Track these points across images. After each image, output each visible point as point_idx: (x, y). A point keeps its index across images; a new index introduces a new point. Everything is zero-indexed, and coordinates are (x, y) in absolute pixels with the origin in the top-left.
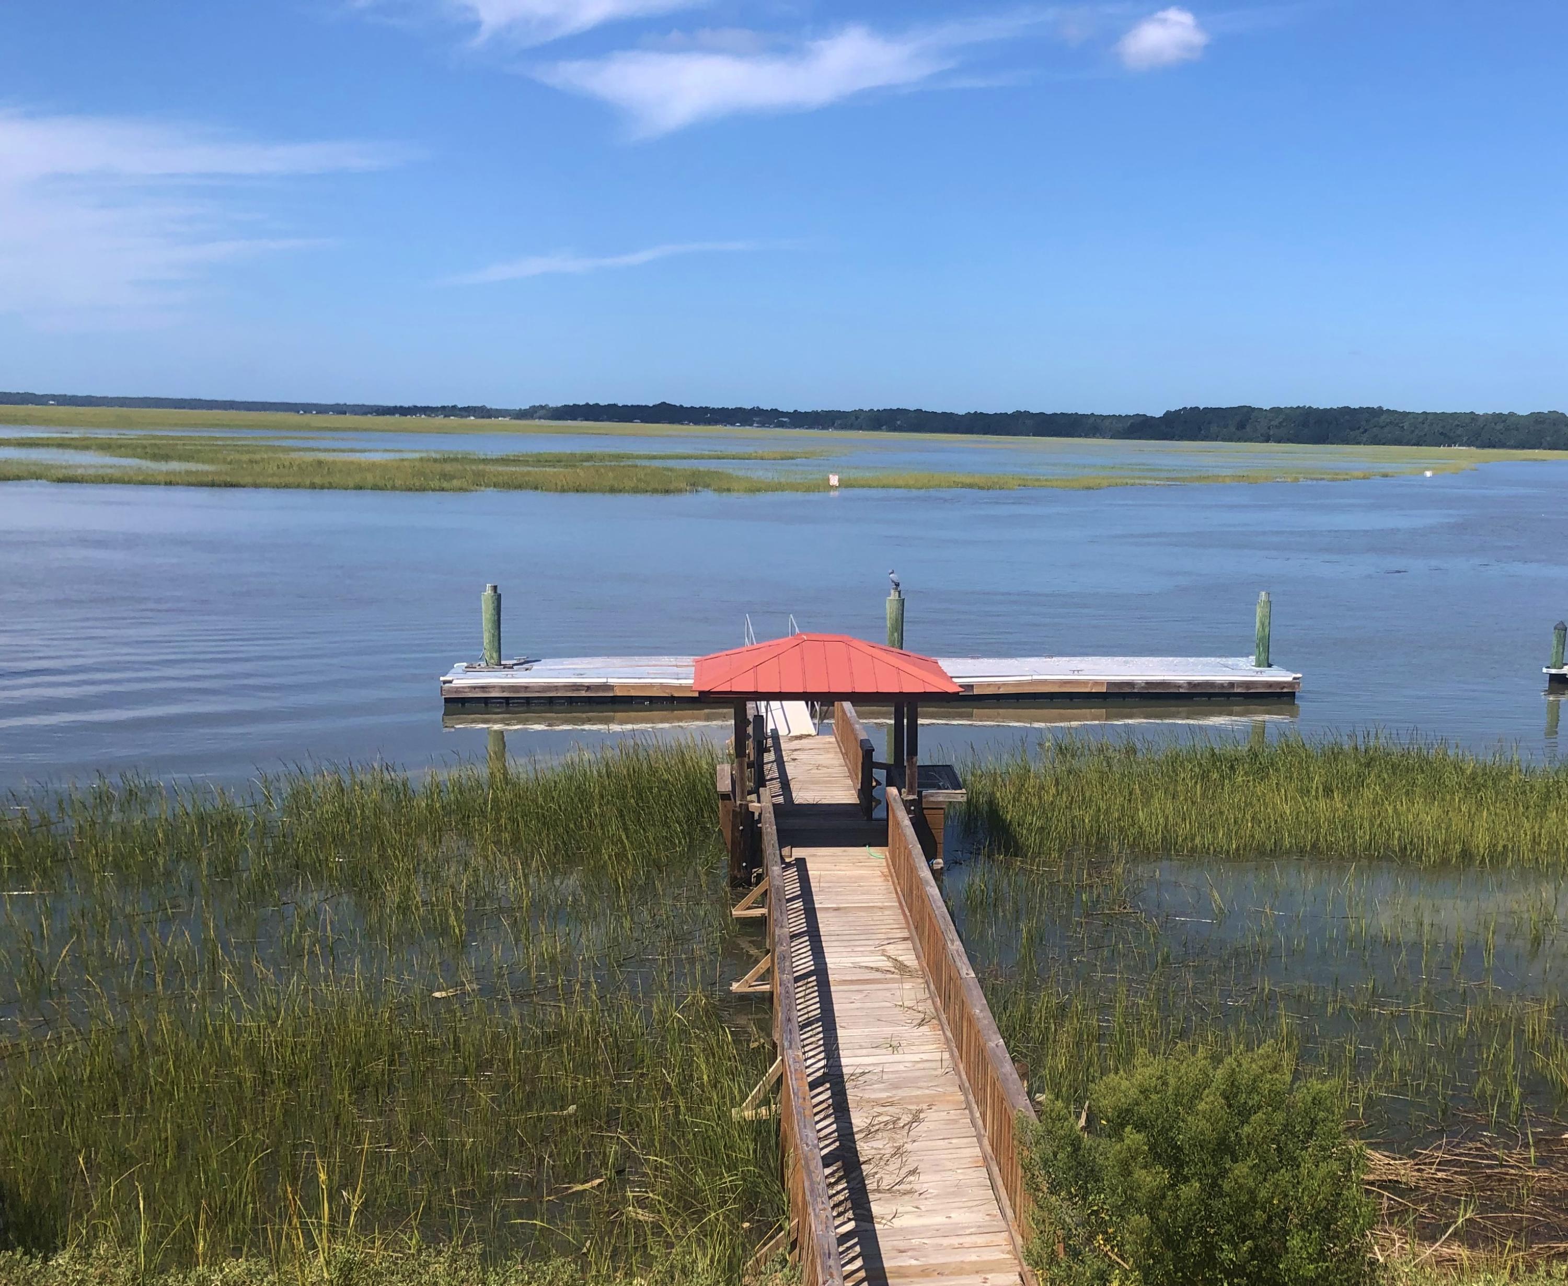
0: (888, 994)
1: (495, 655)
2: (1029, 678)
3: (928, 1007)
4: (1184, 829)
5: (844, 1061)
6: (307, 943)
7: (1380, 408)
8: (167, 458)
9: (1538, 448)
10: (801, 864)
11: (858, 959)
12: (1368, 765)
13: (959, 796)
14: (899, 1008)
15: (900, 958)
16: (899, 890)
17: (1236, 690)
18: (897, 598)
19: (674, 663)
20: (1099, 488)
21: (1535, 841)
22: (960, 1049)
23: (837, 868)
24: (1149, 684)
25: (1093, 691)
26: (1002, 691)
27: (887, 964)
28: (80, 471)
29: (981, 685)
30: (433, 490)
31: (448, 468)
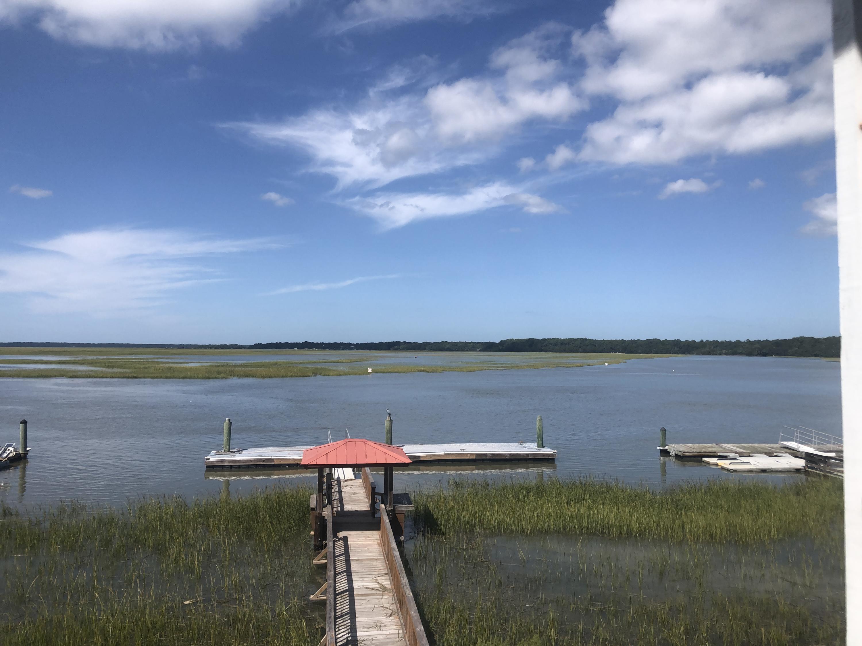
0: (377, 601)
1: (228, 447)
2: (444, 453)
3: (394, 607)
4: (507, 520)
5: (358, 634)
6: (134, 577)
7: (586, 339)
8: (113, 367)
9: (651, 353)
10: (345, 538)
11: (365, 584)
12: (585, 491)
13: (411, 507)
14: (381, 608)
15: (383, 584)
16: (384, 551)
17: (530, 458)
18: (390, 420)
19: (299, 449)
20: (474, 371)
21: (658, 525)
22: (406, 628)
23: (359, 540)
24: (493, 455)
25: (470, 458)
26: (432, 459)
27: (377, 586)
28: (79, 373)
29: (423, 456)
30: (214, 378)
31: (220, 369)
